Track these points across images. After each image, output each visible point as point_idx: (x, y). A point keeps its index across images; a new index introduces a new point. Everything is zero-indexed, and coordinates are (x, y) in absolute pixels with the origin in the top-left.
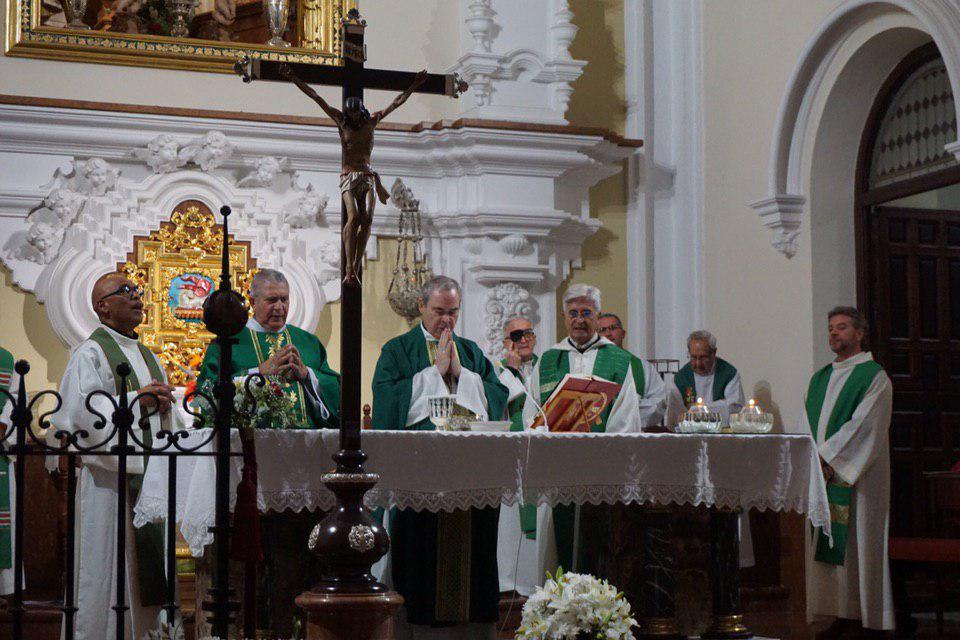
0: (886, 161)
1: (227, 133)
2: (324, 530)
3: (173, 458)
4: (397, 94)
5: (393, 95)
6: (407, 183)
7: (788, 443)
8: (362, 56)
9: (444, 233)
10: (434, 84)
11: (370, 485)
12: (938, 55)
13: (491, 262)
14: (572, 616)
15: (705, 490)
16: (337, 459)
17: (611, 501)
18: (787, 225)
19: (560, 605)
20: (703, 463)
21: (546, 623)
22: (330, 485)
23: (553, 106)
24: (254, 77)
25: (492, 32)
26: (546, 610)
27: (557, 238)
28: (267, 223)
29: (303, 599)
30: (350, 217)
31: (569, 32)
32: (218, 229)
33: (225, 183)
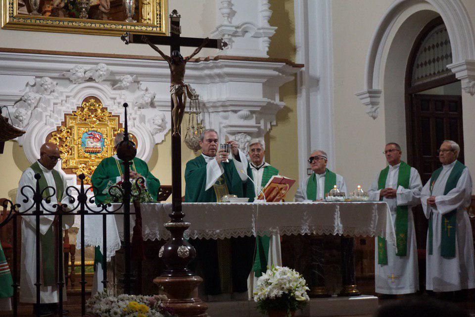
0: (419, 73)
1: (108, 64)
2: (165, 249)
3: (105, 215)
4: (195, 48)
6: (193, 86)
7: (376, 205)
8: (179, 32)
9: (211, 110)
10: (212, 43)
11: (186, 228)
12: (442, 23)
13: (233, 123)
14: (280, 286)
15: (338, 227)
16: (171, 216)
17: (295, 233)
18: (373, 104)
19: (274, 281)
20: (337, 215)
21: (267, 289)
22: (168, 228)
23: (261, 48)
24: (130, 42)
25: (232, 14)
26: (268, 283)
27: (263, 111)
29: (157, 280)
30: (175, 106)
31: (268, 13)
32: (104, 109)
33: (107, 88)
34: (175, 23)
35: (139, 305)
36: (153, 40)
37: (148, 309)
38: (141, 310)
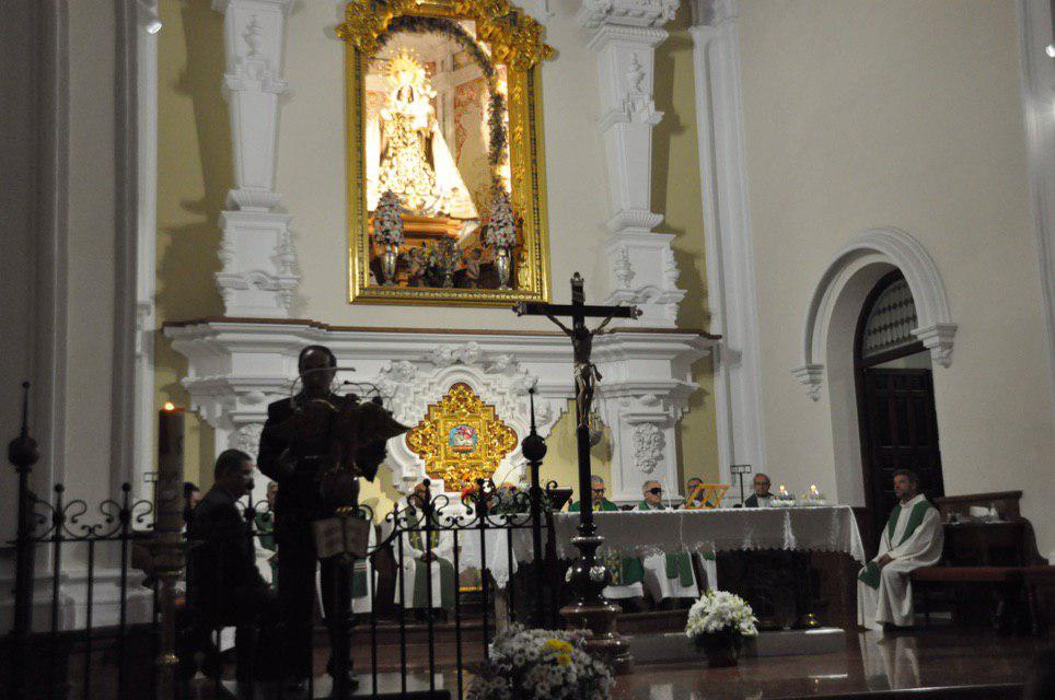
0: (872, 341)
1: (479, 342)
2: (574, 571)
4: (603, 319)
7: (836, 511)
9: (607, 395)
10: (624, 312)
13: (635, 411)
14: (720, 616)
15: (790, 540)
16: (580, 529)
17: (735, 548)
18: (814, 382)
19: (712, 610)
20: (787, 524)
21: (703, 621)
22: (578, 544)
23: (667, 316)
24: (523, 313)
25: (630, 276)
26: (703, 613)
27: (673, 395)
28: (503, 394)
29: (565, 610)
30: (581, 390)
31: (675, 273)
32: (476, 398)
33: (478, 371)
35: (560, 643)
37: (570, 647)
38: (563, 650)
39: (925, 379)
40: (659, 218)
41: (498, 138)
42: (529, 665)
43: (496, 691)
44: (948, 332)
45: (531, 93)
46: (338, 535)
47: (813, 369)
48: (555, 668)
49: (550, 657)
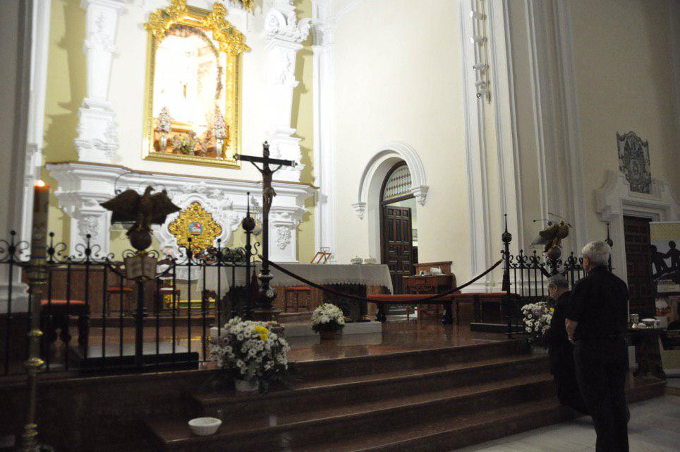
0: (387, 193)
1: (205, 183)
3: (234, 267)
4: (279, 166)
5: (277, 166)
6: (255, 198)
8: (269, 154)
10: (288, 163)
13: (278, 220)
14: (328, 316)
16: (261, 271)
18: (361, 210)
19: (324, 313)
21: (320, 318)
22: (260, 278)
23: (296, 176)
27: (296, 213)
28: (216, 208)
31: (300, 157)
32: (203, 209)
33: (204, 196)
34: (266, 150)
35: (263, 328)
36: (253, 159)
37: (266, 330)
38: (263, 332)
39: (409, 213)
40: (293, 131)
41: (219, 87)
42: (246, 339)
43: (227, 353)
44: (425, 190)
45: (237, 66)
46: (139, 266)
47: (362, 205)
48: (259, 342)
49: (256, 336)
